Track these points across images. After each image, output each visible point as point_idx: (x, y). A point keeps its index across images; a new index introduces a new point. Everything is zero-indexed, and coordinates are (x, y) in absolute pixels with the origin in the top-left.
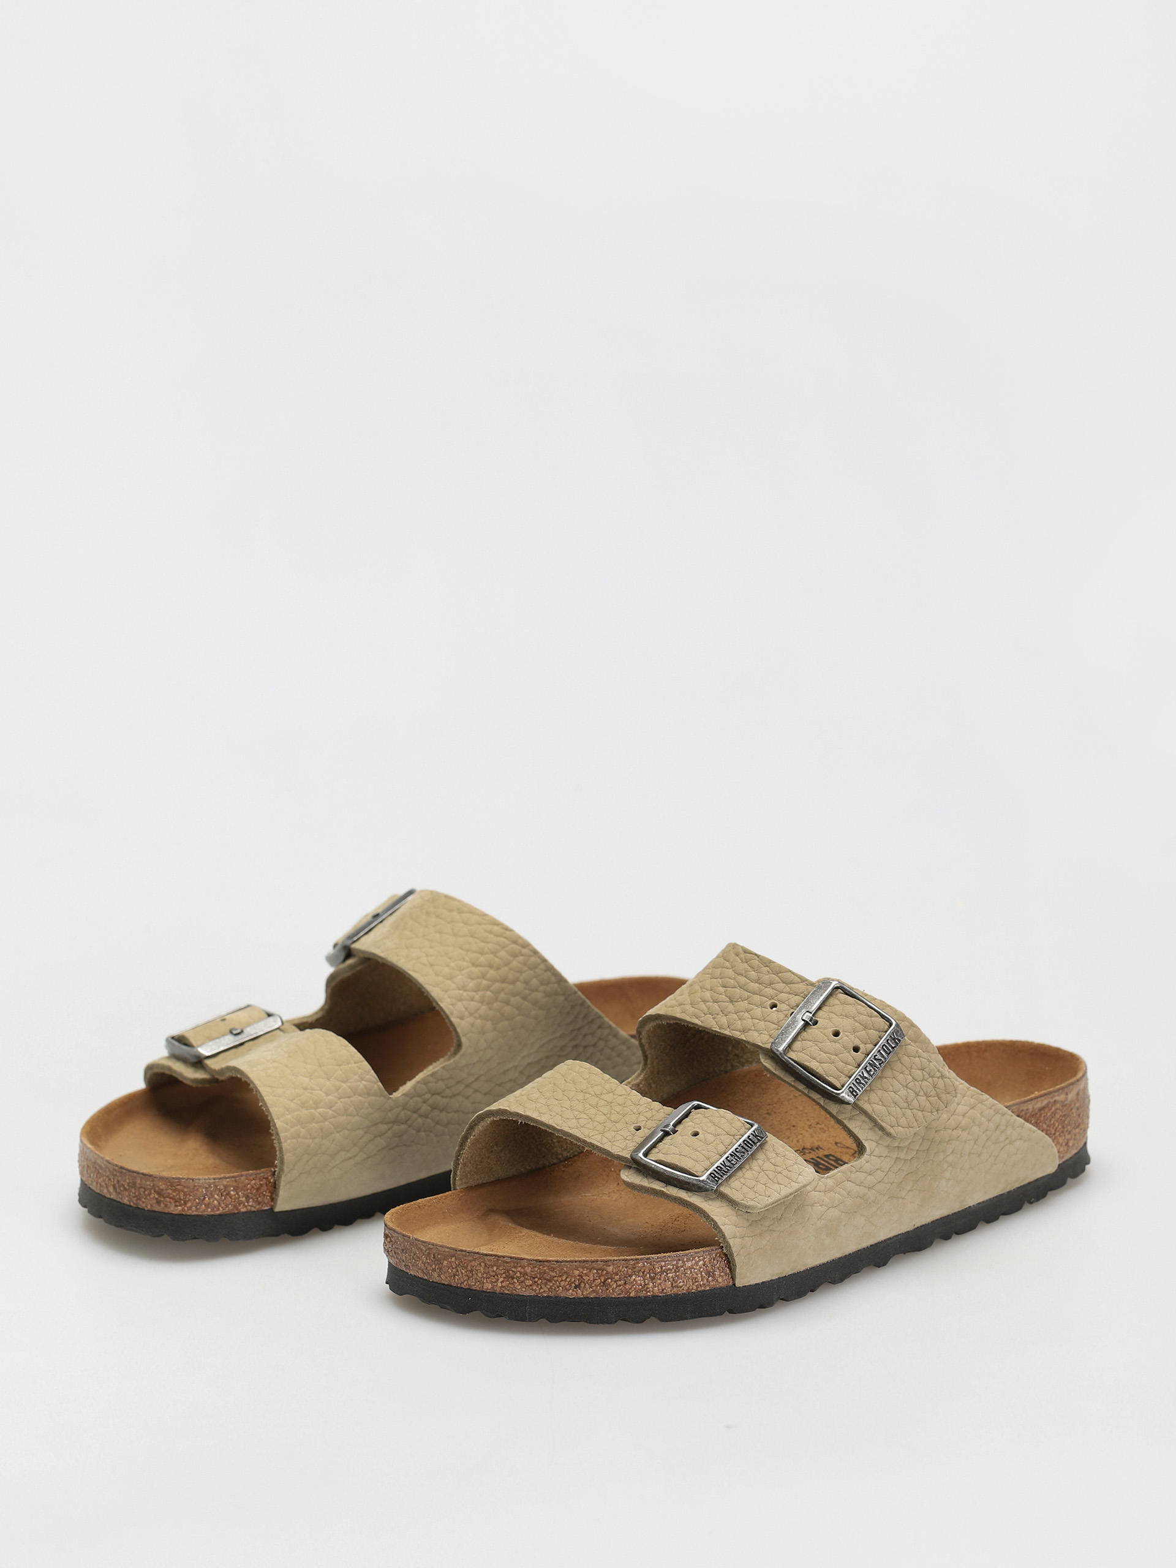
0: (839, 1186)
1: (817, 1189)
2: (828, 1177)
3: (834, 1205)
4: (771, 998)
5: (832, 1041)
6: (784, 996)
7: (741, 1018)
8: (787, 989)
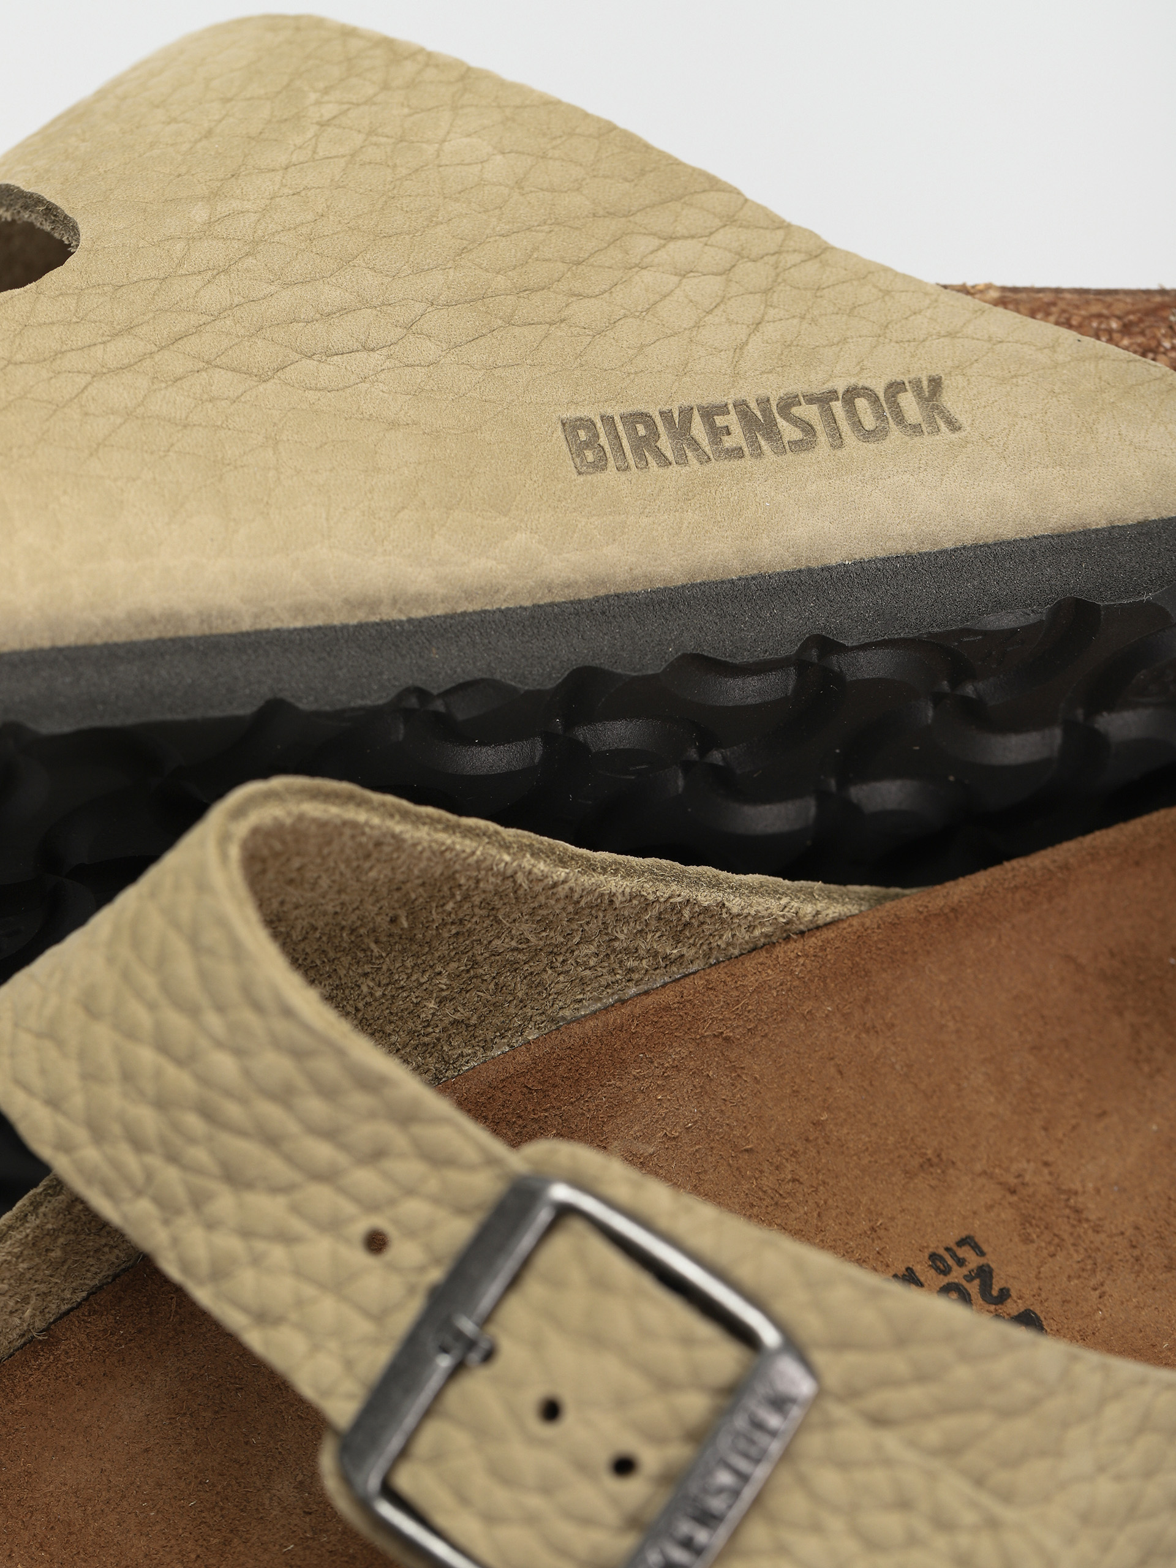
4: (372, 1207)
5: (533, 1441)
6: (415, 1209)
7: (256, 1261)
8: (433, 1185)
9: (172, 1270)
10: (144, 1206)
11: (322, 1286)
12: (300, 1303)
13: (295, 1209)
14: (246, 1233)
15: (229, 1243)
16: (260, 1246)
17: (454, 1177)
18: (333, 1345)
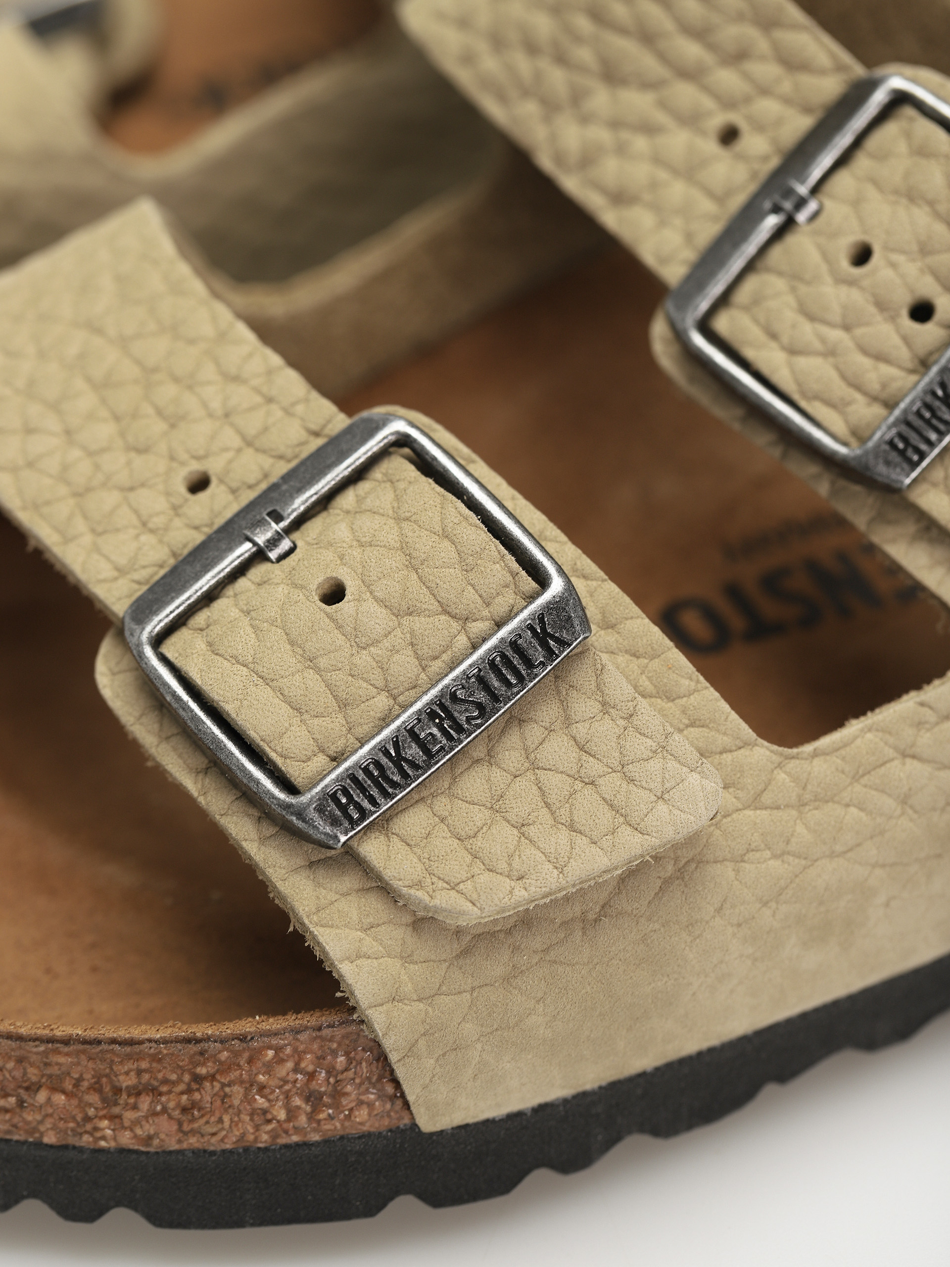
0: (864, 780)
1: (767, 799)
2: (815, 754)
3: (838, 848)
4: (728, 103)
5: (841, 280)
6: (769, 107)
7: (621, 150)
8: (786, 86)
9: (545, 162)
10: (530, 109)
11: (675, 172)
12: (654, 185)
13: (663, 105)
14: (615, 124)
15: (601, 134)
16: (625, 135)
17: (806, 80)
18: (678, 222)
